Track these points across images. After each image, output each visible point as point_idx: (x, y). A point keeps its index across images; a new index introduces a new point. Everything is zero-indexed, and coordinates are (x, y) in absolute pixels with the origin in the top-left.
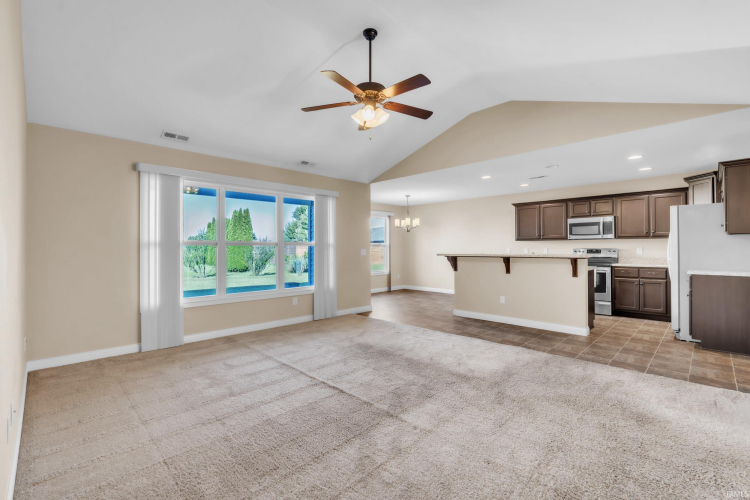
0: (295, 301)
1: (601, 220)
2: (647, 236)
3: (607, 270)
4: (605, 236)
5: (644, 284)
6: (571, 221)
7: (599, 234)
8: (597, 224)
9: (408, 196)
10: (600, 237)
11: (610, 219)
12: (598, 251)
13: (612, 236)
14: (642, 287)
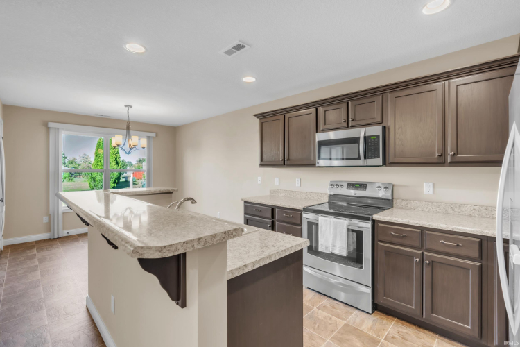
1: (361, 133)
2: (440, 162)
3: (366, 227)
4: (370, 162)
5: (432, 263)
6: (321, 137)
7: (359, 158)
8: (355, 140)
9: (129, 107)
10: (360, 162)
11: (376, 131)
12: (362, 186)
13: (379, 161)
14: (427, 271)
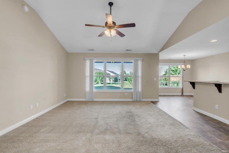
0: (126, 94)
9: (184, 56)
